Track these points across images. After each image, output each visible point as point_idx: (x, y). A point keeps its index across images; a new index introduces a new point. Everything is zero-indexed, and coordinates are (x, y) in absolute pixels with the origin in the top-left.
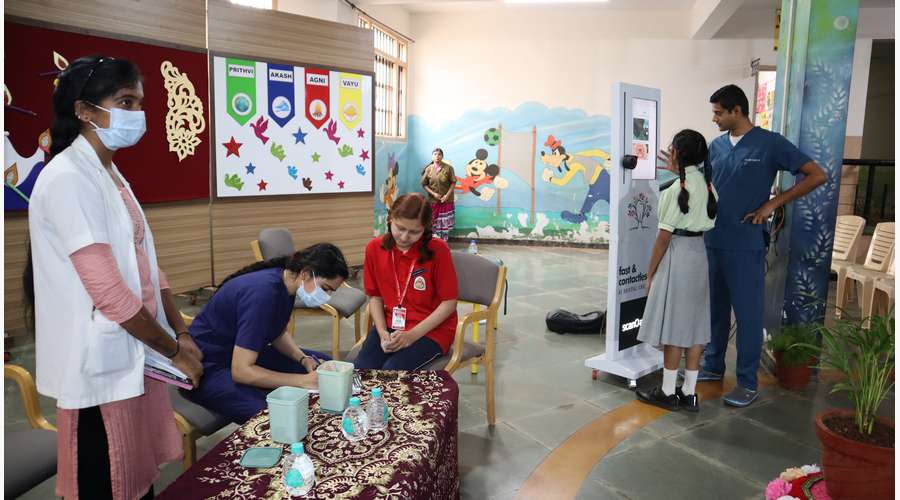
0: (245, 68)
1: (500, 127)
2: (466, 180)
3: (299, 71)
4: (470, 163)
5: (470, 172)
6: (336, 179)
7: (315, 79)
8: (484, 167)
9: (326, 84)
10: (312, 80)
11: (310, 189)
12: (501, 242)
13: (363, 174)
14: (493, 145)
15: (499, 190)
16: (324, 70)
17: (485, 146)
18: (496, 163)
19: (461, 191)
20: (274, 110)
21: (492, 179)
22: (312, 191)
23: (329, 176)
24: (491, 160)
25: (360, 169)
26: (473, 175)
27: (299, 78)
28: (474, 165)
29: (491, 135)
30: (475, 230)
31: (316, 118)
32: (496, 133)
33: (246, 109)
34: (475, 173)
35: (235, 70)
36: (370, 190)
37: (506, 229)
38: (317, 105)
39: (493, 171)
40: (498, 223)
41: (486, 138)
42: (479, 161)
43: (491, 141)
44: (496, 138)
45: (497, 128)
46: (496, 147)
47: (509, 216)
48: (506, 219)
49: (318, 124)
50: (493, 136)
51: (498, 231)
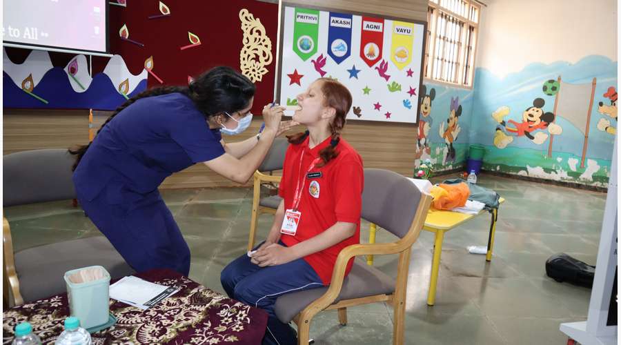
0: (310, 15)
1: (559, 79)
2: (522, 125)
3: (357, 20)
4: (527, 110)
5: (526, 117)
6: (383, 110)
7: (371, 26)
8: (540, 114)
9: (381, 30)
10: (368, 26)
11: (359, 116)
12: (548, 182)
13: (410, 107)
14: (550, 95)
15: (552, 136)
16: (380, 19)
17: (543, 96)
18: (552, 112)
19: (517, 134)
20: (333, 49)
21: (547, 125)
22: (361, 118)
23: (377, 106)
24: (547, 108)
25: (406, 104)
26: (528, 121)
27: (357, 25)
28: (531, 112)
29: (550, 86)
30: (525, 169)
31: (370, 58)
32: (554, 84)
33: (308, 48)
34: (530, 119)
35: (302, 17)
36: (415, 122)
37: (555, 171)
38: (371, 47)
39: (548, 118)
40: (548, 166)
41: (545, 88)
42: (535, 108)
43: (549, 91)
44: (554, 89)
45: (556, 79)
46: (553, 97)
47: (559, 160)
48: (556, 162)
49: (371, 63)
50: (552, 87)
51: (547, 172)
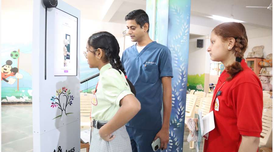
1: (19, 51)
4: (3, 67)
5: (2, 70)
8: (10, 68)
12: (19, 103)
14: (15, 58)
17: (11, 59)
21: (15, 74)
24: (14, 66)
26: (4, 72)
28: (5, 67)
29: (14, 54)
30: (5, 98)
32: (16, 53)
37: (22, 97)
39: (15, 71)
40: (18, 95)
41: (12, 55)
42: (7, 66)
43: (14, 56)
44: (17, 55)
45: (17, 51)
46: (17, 60)
47: (23, 91)
48: (22, 92)
50: (15, 54)
51: (18, 98)
